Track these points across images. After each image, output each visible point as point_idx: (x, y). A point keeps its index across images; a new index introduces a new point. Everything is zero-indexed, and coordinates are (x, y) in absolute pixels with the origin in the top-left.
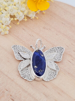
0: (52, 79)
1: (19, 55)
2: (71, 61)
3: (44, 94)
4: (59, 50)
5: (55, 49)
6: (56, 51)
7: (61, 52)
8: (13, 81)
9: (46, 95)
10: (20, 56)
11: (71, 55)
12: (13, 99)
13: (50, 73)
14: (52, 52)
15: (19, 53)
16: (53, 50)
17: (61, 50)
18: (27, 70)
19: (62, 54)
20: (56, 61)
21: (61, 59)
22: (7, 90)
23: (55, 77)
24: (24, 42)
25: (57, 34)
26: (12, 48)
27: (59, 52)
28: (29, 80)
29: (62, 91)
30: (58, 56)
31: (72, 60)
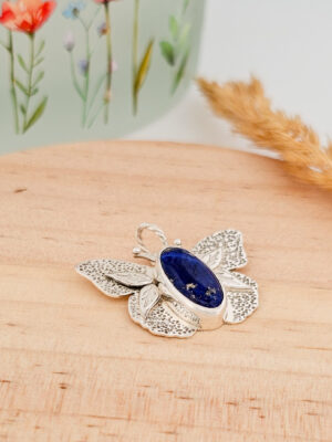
0: (249, 313)
1: (111, 283)
4: (227, 240)
9: (262, 349)
10: (117, 286)
13: (236, 301)
14: (207, 250)
15: (110, 279)
16: (209, 243)
18: (164, 314)
20: (234, 267)
22: (147, 386)
23: (256, 306)
26: (80, 272)
27: (229, 244)
28: (183, 335)
29: (295, 323)
30: (233, 254)
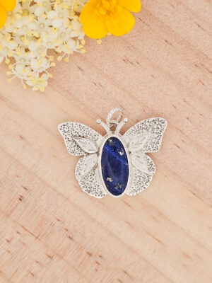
0: (141, 191)
1: (74, 144)
2: (180, 144)
3: (127, 223)
4: (156, 126)
5: (147, 124)
6: (150, 130)
7: (159, 131)
8: (67, 199)
10: (76, 147)
11: (181, 129)
12: (71, 236)
13: (138, 179)
14: (141, 131)
15: (74, 141)
16: (144, 126)
17: (159, 126)
18: (94, 177)
19: (162, 134)
20: (149, 151)
21: (159, 148)
22: (58, 220)
23: (146, 187)
24: (84, 105)
25: (153, 76)
26: (60, 131)
27: (155, 130)
28: (97, 197)
31: (183, 141)
